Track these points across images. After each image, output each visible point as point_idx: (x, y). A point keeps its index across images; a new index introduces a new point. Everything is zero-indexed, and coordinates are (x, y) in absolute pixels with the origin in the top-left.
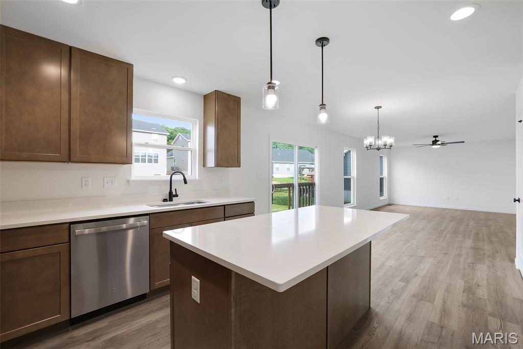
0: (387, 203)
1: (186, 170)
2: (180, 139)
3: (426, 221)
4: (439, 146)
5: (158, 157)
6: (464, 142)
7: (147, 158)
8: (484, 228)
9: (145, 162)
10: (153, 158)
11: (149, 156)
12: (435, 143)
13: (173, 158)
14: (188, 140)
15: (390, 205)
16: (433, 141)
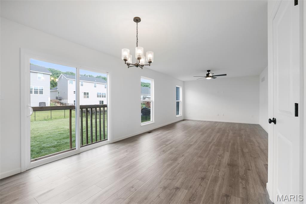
0: (182, 119)
1: (66, 99)
2: (62, 78)
3: (201, 133)
4: (210, 78)
5: (43, 90)
6: (226, 75)
7: (33, 90)
8: (238, 138)
9: (38, 94)
10: (39, 90)
11: (34, 89)
12: (208, 75)
13: (57, 91)
14: (67, 79)
15: (184, 120)
16: (207, 74)
